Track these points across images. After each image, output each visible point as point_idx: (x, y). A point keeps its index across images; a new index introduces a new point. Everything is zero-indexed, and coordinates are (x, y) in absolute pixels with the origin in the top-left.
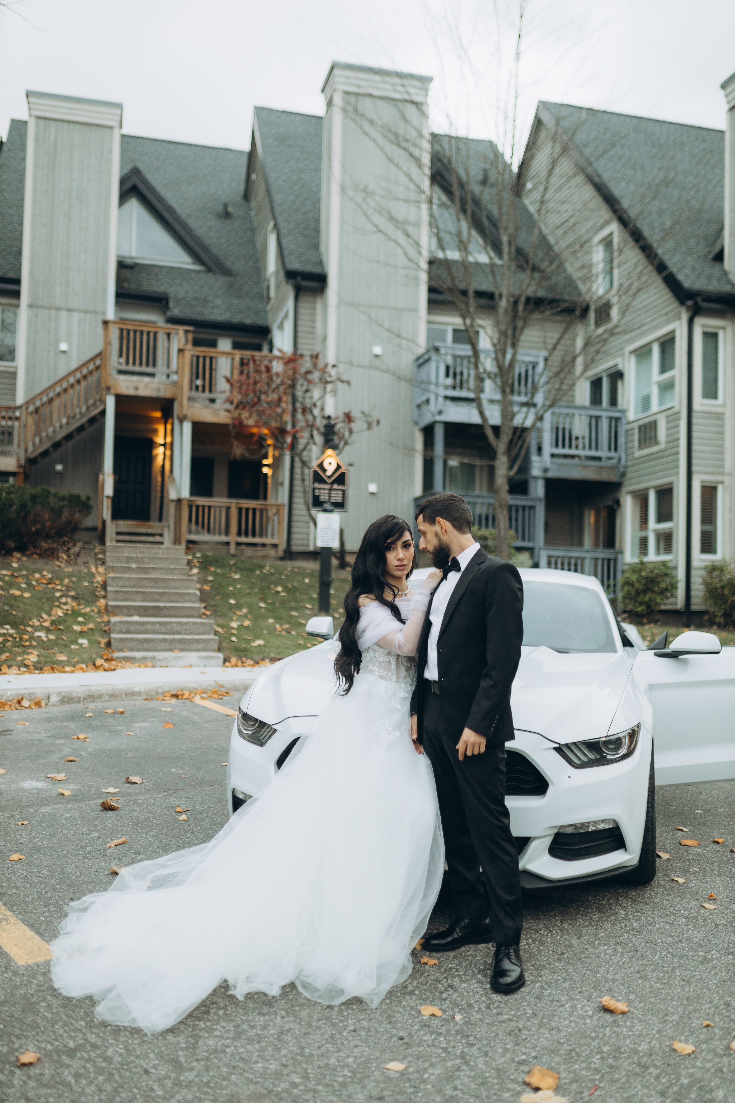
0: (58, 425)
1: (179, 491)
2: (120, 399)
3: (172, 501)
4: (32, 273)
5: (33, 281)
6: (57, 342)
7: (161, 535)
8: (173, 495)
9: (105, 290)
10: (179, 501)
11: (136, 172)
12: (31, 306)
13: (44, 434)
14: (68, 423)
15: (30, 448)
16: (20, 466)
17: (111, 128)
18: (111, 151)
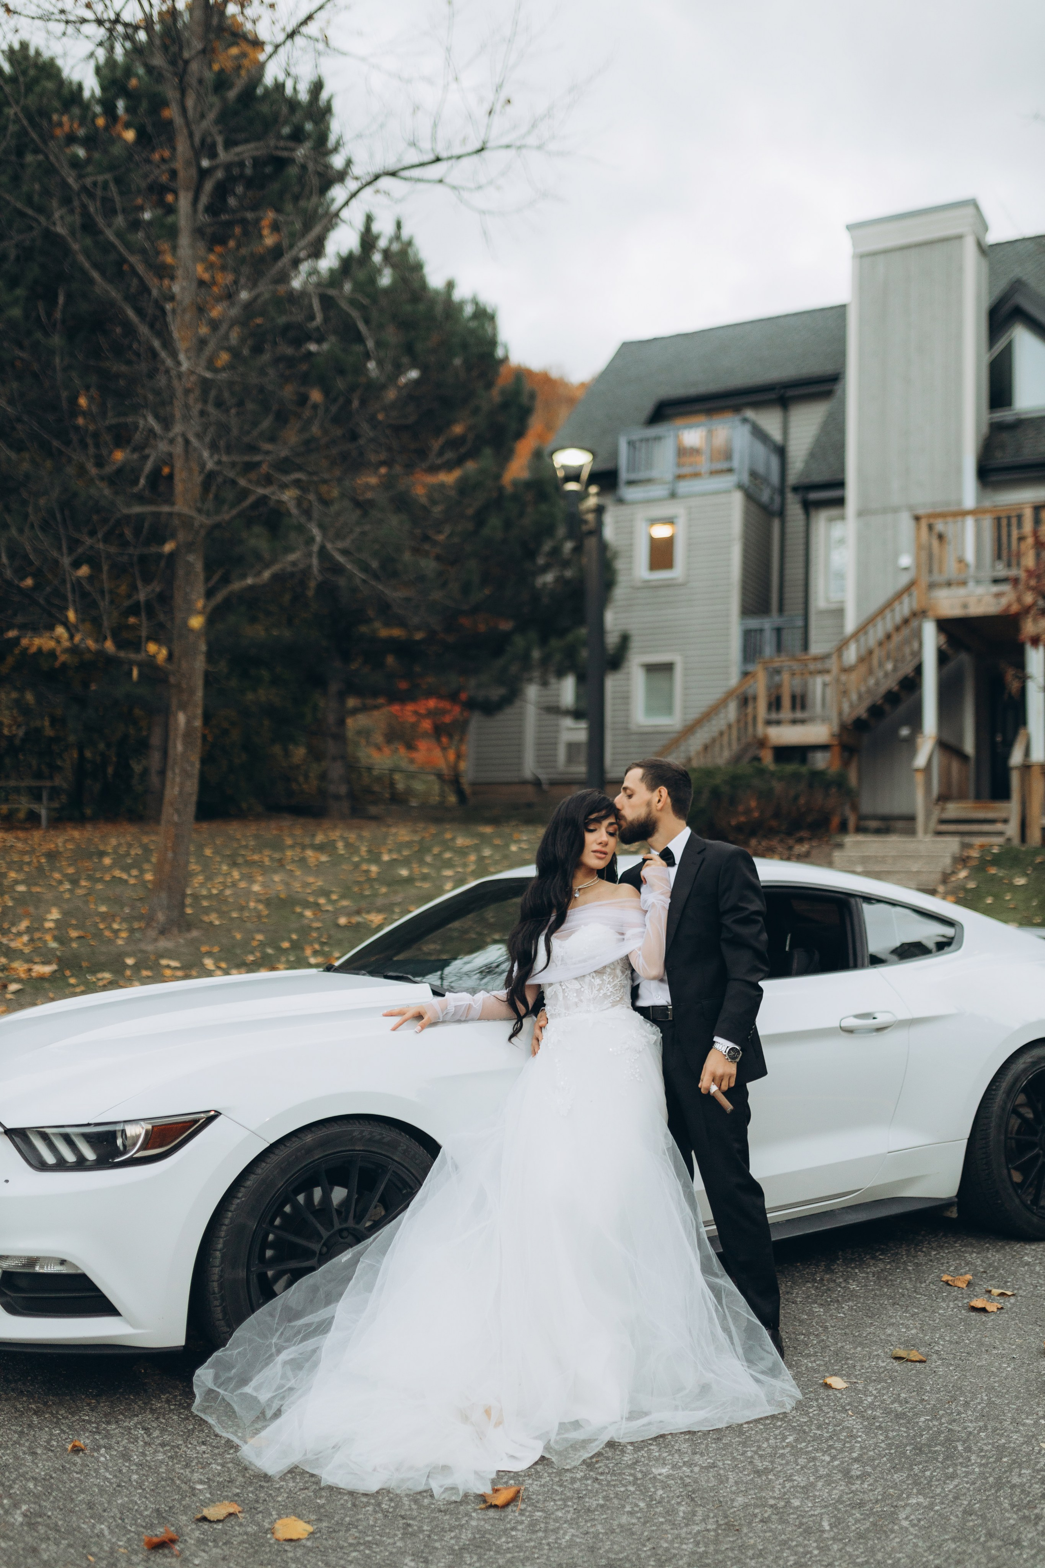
0: (881, 674)
1: (1027, 753)
2: (945, 625)
3: (1017, 768)
4: (860, 470)
5: (862, 478)
6: (896, 555)
7: (1005, 821)
8: (1016, 758)
9: (959, 470)
10: (1026, 767)
11: (1017, 286)
12: (861, 514)
13: (863, 689)
14: (895, 669)
15: (846, 707)
16: (833, 735)
17: (960, 237)
18: (960, 269)
